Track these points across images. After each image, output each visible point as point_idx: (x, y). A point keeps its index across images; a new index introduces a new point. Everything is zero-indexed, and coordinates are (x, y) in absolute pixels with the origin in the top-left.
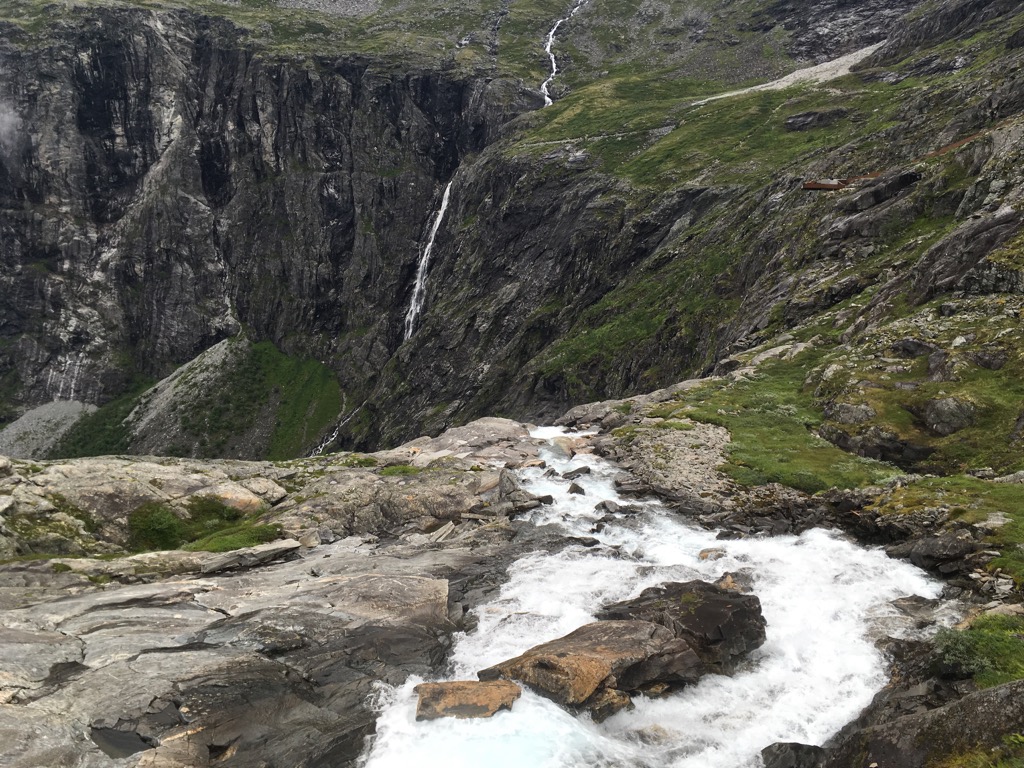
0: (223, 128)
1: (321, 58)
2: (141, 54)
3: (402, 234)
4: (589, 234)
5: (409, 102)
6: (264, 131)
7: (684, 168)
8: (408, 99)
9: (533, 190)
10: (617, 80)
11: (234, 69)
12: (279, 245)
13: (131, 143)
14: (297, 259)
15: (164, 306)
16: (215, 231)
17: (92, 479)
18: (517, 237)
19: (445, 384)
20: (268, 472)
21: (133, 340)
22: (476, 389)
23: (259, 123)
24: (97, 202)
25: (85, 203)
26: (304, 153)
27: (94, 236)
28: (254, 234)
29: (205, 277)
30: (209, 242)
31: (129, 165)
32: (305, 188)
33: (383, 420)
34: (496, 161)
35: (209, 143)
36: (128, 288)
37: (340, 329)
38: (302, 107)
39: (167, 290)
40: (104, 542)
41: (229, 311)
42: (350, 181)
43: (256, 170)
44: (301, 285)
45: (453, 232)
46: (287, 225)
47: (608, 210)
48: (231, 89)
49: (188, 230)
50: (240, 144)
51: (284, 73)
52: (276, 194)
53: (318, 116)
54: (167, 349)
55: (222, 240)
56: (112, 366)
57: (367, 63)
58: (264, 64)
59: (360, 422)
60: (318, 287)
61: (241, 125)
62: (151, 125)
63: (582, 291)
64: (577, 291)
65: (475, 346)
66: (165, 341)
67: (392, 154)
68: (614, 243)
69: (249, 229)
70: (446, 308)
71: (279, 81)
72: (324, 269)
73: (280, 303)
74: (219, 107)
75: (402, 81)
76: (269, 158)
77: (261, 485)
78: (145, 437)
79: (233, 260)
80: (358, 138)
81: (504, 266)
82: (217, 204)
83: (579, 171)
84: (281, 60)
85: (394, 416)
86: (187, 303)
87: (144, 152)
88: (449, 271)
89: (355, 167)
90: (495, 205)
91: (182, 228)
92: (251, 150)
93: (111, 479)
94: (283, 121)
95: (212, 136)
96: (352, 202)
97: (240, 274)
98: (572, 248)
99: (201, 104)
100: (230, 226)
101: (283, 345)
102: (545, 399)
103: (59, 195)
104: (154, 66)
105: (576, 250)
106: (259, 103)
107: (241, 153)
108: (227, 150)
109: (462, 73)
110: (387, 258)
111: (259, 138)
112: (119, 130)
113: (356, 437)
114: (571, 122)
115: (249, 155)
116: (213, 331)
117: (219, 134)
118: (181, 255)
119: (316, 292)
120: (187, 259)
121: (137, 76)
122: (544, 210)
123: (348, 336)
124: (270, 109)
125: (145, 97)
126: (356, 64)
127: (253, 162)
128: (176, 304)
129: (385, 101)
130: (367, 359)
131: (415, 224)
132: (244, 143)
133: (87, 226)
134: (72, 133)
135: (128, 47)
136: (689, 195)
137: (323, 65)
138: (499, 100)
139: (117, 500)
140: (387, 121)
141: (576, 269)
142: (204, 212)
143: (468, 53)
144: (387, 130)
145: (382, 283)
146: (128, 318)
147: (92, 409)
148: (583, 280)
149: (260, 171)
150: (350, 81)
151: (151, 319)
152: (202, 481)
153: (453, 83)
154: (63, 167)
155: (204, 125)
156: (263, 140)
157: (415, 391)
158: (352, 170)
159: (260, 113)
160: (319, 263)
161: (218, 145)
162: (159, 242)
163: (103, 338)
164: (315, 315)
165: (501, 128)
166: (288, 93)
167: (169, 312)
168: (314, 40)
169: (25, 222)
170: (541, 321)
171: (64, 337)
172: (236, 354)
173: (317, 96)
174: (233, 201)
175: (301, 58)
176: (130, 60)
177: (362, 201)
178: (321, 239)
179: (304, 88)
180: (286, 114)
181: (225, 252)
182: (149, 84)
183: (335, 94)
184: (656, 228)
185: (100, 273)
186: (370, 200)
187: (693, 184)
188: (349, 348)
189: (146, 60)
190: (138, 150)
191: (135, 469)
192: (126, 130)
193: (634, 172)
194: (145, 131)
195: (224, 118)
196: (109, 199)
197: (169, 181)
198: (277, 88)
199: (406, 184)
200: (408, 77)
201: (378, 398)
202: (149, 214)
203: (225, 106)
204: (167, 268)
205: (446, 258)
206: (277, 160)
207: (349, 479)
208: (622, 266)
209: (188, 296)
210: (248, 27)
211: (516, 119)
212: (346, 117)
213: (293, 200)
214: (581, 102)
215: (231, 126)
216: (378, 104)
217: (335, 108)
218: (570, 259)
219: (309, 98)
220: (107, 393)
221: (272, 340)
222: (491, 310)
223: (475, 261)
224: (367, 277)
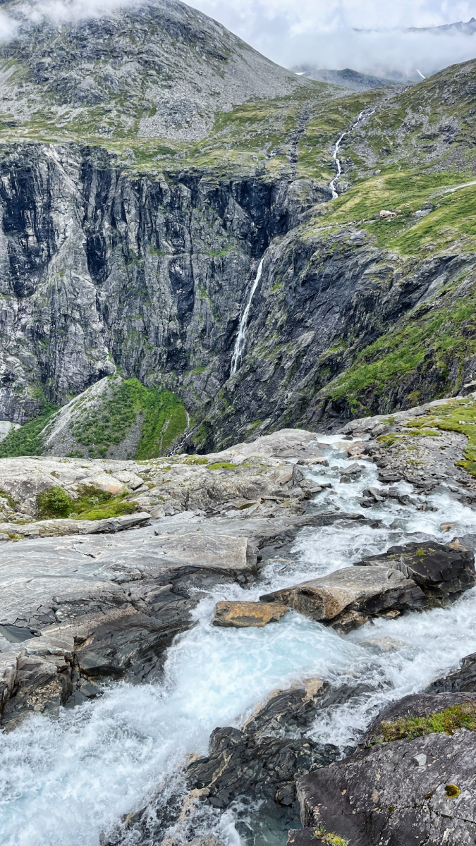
0: (101, 227)
1: (169, 172)
2: (45, 177)
3: (228, 298)
4: (366, 294)
5: (232, 201)
6: (130, 228)
7: (439, 241)
8: (231, 199)
9: (324, 262)
10: (387, 176)
11: (108, 184)
12: (141, 309)
13: (39, 241)
14: (155, 320)
15: (63, 354)
16: (97, 301)
17: (12, 471)
18: (312, 298)
19: (260, 407)
20: (131, 467)
21: (44, 379)
22: (283, 410)
23: (126, 221)
24: (17, 283)
25: (10, 283)
26: (157, 241)
27: (16, 307)
28: (124, 302)
29: (91, 333)
30: (93, 308)
31: (38, 256)
32: (159, 267)
33: (216, 433)
34: (296, 241)
35: (92, 238)
36: (39, 342)
37: (185, 368)
38: (156, 209)
39: (65, 343)
40: (20, 514)
41: (108, 357)
42: (191, 261)
43: (124, 256)
44: (157, 338)
45: (265, 295)
46: (146, 294)
47: (379, 274)
48: (106, 197)
49: (79, 300)
50: (113, 238)
51: (143, 185)
52: (138, 272)
53: (167, 214)
54: (66, 385)
55: (102, 307)
56: (30, 397)
57: (202, 174)
58: (129, 179)
59: (200, 435)
60: (169, 339)
61: (113, 224)
62: (52, 227)
63: (361, 336)
64: (358, 336)
65: (282, 378)
66: (65, 379)
67: (221, 240)
68: (385, 299)
69: (120, 298)
70: (260, 351)
71: (140, 190)
72: (174, 326)
73: (142, 351)
74: (98, 212)
75: (227, 186)
76: (133, 247)
77: (126, 476)
78: (52, 446)
79: (110, 321)
80: (196, 229)
81: (303, 319)
82: (98, 282)
83: (358, 246)
84: (141, 175)
85: (224, 431)
86: (79, 352)
87: (48, 247)
88: (262, 324)
89: (194, 250)
90: (296, 274)
91: (74, 299)
92: (121, 242)
93: (25, 472)
94: (143, 220)
95: (94, 232)
96: (192, 276)
97: (115, 331)
98: (354, 304)
99: (86, 210)
100: (108, 297)
101: (145, 381)
102: (332, 417)
104: (53, 184)
105: (357, 305)
106: (126, 207)
107: (114, 244)
108: (105, 242)
109: (270, 177)
110: (218, 316)
111: (126, 233)
112: (30, 231)
113: (197, 445)
114: (352, 210)
115: (120, 245)
116: (97, 371)
117: (98, 231)
118: (74, 319)
119: (168, 342)
120: (78, 321)
121: (42, 192)
122: (332, 276)
123: (190, 373)
124: (133, 211)
125: (48, 207)
126: (193, 175)
127: (123, 250)
128: (72, 353)
129: (215, 202)
130: (204, 390)
131: (238, 291)
132: (116, 236)
133: (10, 299)
135: (35, 171)
136: (444, 261)
137: (171, 177)
138: (298, 196)
139: (29, 485)
140: (216, 215)
141: (357, 320)
142: (89, 287)
143: (275, 162)
144: (217, 223)
145: (214, 335)
146: (40, 363)
147: (18, 427)
148: (362, 328)
149: (127, 255)
150: (190, 188)
151: (55, 364)
152: (86, 473)
153: (264, 185)
155: (88, 224)
156: (129, 234)
157: (239, 412)
158: (191, 252)
159: (127, 214)
160: (170, 321)
161: (98, 239)
162: (59, 309)
163: (23, 378)
164: (167, 358)
165: (300, 216)
166: (146, 200)
167: (67, 359)
168: (164, 159)
170: (330, 359)
172: (113, 388)
173: (167, 200)
174: (109, 278)
175: (155, 173)
176: (37, 180)
177: (200, 275)
178: (171, 304)
179: (158, 195)
180: (145, 214)
181: (104, 315)
182: (50, 197)
183: (179, 198)
184: (418, 287)
185: (20, 333)
186: (205, 274)
187: (445, 253)
188: (191, 382)
189: (48, 180)
190: (44, 245)
191: (41, 464)
192: (35, 231)
193: (400, 245)
194: (48, 232)
195: (102, 219)
196: (25, 280)
197: (65, 266)
198: (138, 196)
199: (231, 262)
200: (231, 182)
201: (212, 418)
202: (52, 291)
203: (102, 211)
204: (65, 328)
205: (260, 315)
206: (139, 248)
207: (186, 471)
208: (392, 316)
209: (80, 347)
210: (117, 152)
211: (311, 210)
212: (187, 214)
213: (150, 276)
214: (360, 194)
215: (107, 225)
216: (210, 204)
217: (179, 208)
218: (352, 312)
219: (161, 201)
220: (27, 416)
221: (138, 377)
222: (293, 352)
223: (281, 316)
224: (204, 331)
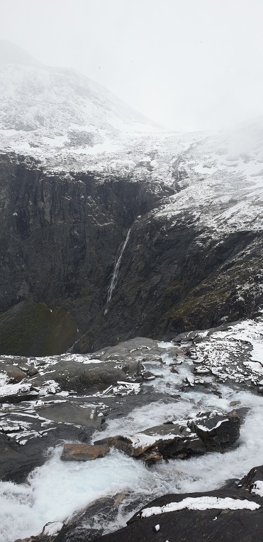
0: (28, 204)
1: (73, 173)
3: (107, 252)
4: (194, 253)
6: (46, 205)
14: (59, 264)
16: (21, 251)
18: (161, 254)
19: (126, 323)
22: (140, 326)
23: (42, 200)
26: (64, 215)
29: (15, 272)
30: (18, 255)
32: (63, 231)
33: (96, 341)
34: (151, 219)
35: (21, 211)
37: (77, 296)
41: (26, 288)
42: (84, 228)
43: (41, 223)
44: (60, 276)
45: (131, 251)
47: (203, 241)
48: (32, 187)
49: (9, 250)
50: (35, 211)
52: (50, 234)
55: (24, 255)
57: (94, 175)
58: (47, 176)
59: (84, 342)
60: (68, 277)
61: (35, 203)
63: (191, 279)
64: (189, 279)
65: (141, 304)
68: (207, 256)
69: (37, 250)
70: (127, 287)
72: (71, 268)
73: (49, 284)
74: (26, 195)
75: (109, 183)
76: (48, 218)
79: (29, 264)
81: (154, 267)
82: (23, 239)
84: (55, 174)
85: (101, 339)
88: (129, 269)
89: (87, 222)
90: (151, 239)
91: (6, 249)
92: (40, 214)
94: (54, 201)
95: (22, 208)
96: (85, 238)
98: (187, 259)
99: (18, 194)
100: (29, 249)
101: (50, 304)
102: (172, 331)
106: (44, 193)
107: (35, 215)
108: (29, 214)
109: (136, 179)
111: (43, 209)
115: (39, 216)
116: (18, 297)
117: (25, 207)
118: (5, 262)
119: (67, 279)
120: (8, 264)
122: (174, 241)
123: (80, 300)
124: (49, 196)
126: (89, 176)
127: (40, 219)
130: (89, 311)
131: (114, 248)
132: (37, 211)
136: (243, 234)
141: (188, 269)
142: (17, 242)
145: (98, 275)
148: (192, 274)
149: (43, 223)
153: (132, 184)
155: (19, 203)
156: (45, 209)
157: (111, 326)
158: (85, 223)
159: (45, 197)
160: (69, 265)
161: (25, 212)
164: (65, 290)
165: (154, 204)
166: (57, 189)
170: (171, 293)
172: (28, 308)
174: (30, 237)
177: (89, 237)
178: (70, 254)
179: (65, 187)
180: (56, 198)
181: (25, 260)
184: (227, 250)
186: (93, 237)
188: (81, 305)
195: (28, 200)
197: (2, 228)
199: (110, 230)
200: (112, 181)
201: (94, 330)
203: (29, 195)
205: (128, 264)
206: (51, 218)
208: (210, 267)
210: (41, 160)
211: (161, 200)
213: (57, 236)
215: (31, 203)
218: (185, 264)
222: (148, 288)
223: (141, 265)
224: (91, 272)
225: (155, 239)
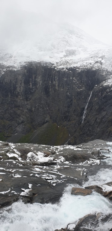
0: (49, 83)
1: (67, 68)
2: (35, 70)
3: (82, 102)
6: (56, 83)
14: (61, 107)
15: (37, 116)
16: (47, 102)
19: (90, 133)
21: (32, 122)
23: (55, 81)
24: (27, 97)
25: (25, 97)
26: (63, 86)
27: (26, 103)
29: (45, 111)
31: (32, 90)
32: (63, 93)
33: (77, 140)
34: (102, 86)
35: (46, 86)
36: (31, 113)
37: (69, 121)
39: (38, 113)
42: (72, 92)
44: (62, 112)
45: (92, 101)
46: (60, 101)
48: (51, 75)
51: (60, 71)
52: (58, 95)
55: (48, 104)
57: (76, 68)
58: (57, 70)
59: (72, 140)
60: (65, 113)
61: (52, 82)
65: (97, 125)
66: (37, 123)
69: (53, 102)
70: (91, 117)
71: (59, 73)
72: (67, 109)
73: (58, 116)
74: (48, 79)
76: (57, 88)
79: (50, 108)
80: (74, 83)
81: (103, 108)
82: (47, 97)
84: (60, 69)
85: (79, 139)
86: (41, 116)
88: (91, 109)
89: (73, 89)
91: (41, 102)
92: (54, 87)
94: (60, 81)
95: (47, 84)
96: (72, 96)
97: (51, 110)
99: (45, 78)
100: (49, 101)
101: (58, 124)
103: (20, 96)
104: (37, 72)
106: (55, 78)
107: (52, 87)
108: (49, 87)
109: (95, 69)
110: (79, 107)
112: (31, 84)
113: (72, 142)
116: (46, 121)
118: (40, 107)
120: (42, 107)
121: (34, 74)
124: (57, 78)
125: (35, 78)
126: (74, 69)
128: (39, 116)
129: (79, 76)
130: (74, 127)
131: (84, 100)
132: (52, 85)
133: (25, 101)
134: (23, 85)
135: (33, 69)
138: (103, 74)
140: (79, 79)
142: (45, 98)
145: (78, 112)
146: (31, 118)
147: (24, 135)
149: (55, 90)
150: (73, 72)
151: (35, 118)
153: (93, 71)
154: (21, 91)
155: (45, 82)
156: (56, 85)
160: (65, 108)
162: (37, 104)
163: (27, 122)
164: (64, 118)
165: (103, 79)
169: (15, 101)
171: (20, 122)
172: (49, 125)
173: (66, 76)
174: (50, 96)
176: (33, 71)
177: (74, 95)
178: (66, 103)
179: (64, 74)
180: (60, 79)
181: (48, 106)
182: (36, 75)
183: (70, 75)
185: (27, 110)
186: (76, 95)
188: (71, 125)
190: (34, 87)
194: (35, 84)
196: (29, 96)
197: (39, 93)
199: (83, 92)
200: (84, 70)
201: (76, 135)
202: (35, 99)
204: (38, 109)
205: (91, 107)
209: (41, 114)
210: (54, 63)
211: (106, 77)
213: (61, 96)
215: (50, 82)
217: (69, 78)
220: (27, 132)
222: (100, 117)
224: (75, 110)
225: (103, 95)
